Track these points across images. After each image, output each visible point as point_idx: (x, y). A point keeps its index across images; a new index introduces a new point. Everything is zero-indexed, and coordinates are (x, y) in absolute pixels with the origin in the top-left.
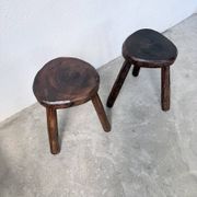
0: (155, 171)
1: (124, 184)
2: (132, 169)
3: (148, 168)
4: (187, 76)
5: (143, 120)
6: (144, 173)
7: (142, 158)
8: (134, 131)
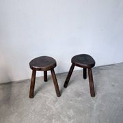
1: (53, 120)
2: (61, 116)
3: (70, 118)
4: (113, 86)
7: (68, 113)
8: (71, 100)
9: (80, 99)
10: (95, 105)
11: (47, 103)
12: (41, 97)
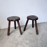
0: (28, 45)
1: (19, 45)
2: (22, 43)
3: (27, 44)
4: (46, 30)
5: (31, 35)
6: (25, 45)
7: (26, 42)
8: (27, 36)
9: (31, 36)
10: (39, 38)
11: (16, 37)
12: (13, 35)
